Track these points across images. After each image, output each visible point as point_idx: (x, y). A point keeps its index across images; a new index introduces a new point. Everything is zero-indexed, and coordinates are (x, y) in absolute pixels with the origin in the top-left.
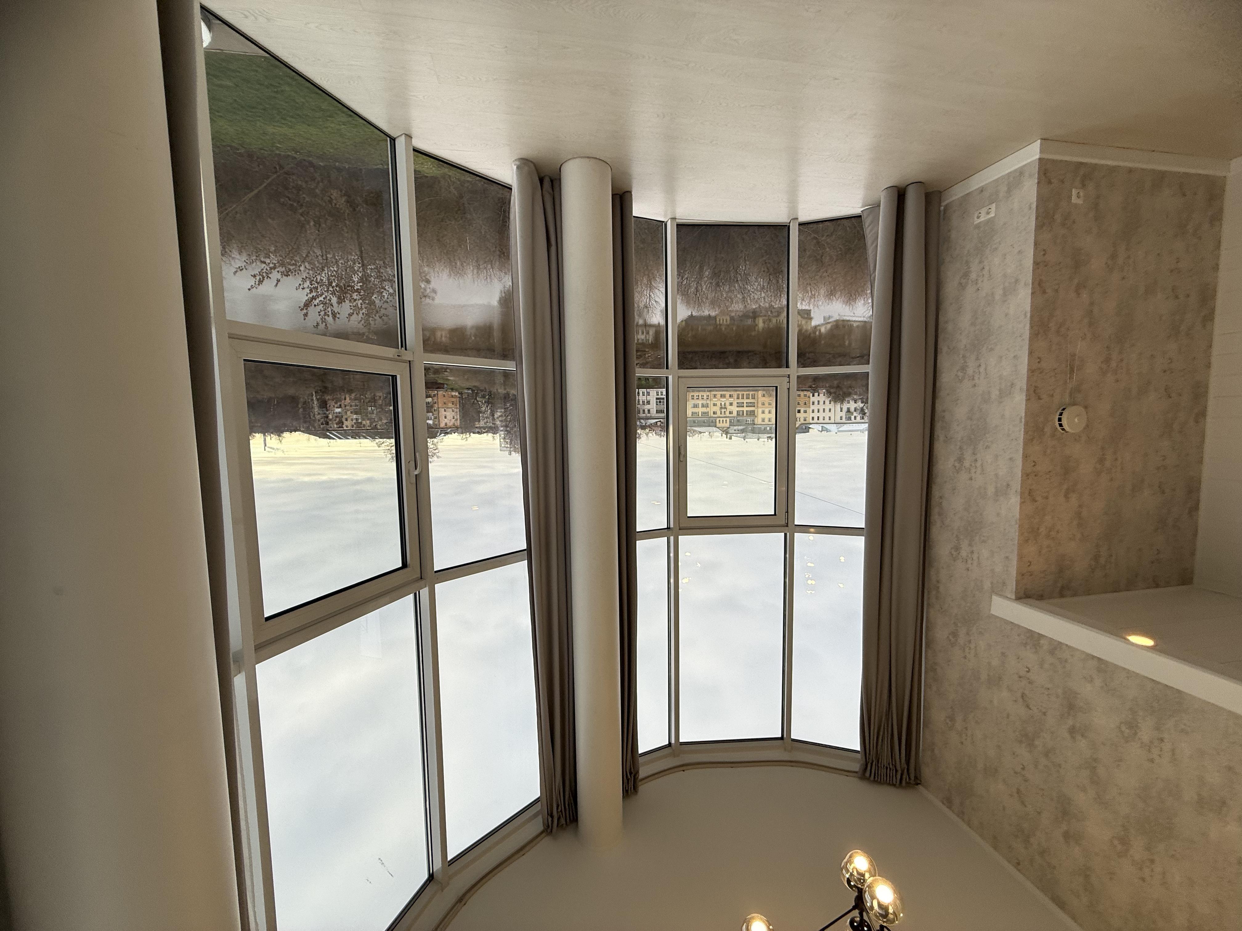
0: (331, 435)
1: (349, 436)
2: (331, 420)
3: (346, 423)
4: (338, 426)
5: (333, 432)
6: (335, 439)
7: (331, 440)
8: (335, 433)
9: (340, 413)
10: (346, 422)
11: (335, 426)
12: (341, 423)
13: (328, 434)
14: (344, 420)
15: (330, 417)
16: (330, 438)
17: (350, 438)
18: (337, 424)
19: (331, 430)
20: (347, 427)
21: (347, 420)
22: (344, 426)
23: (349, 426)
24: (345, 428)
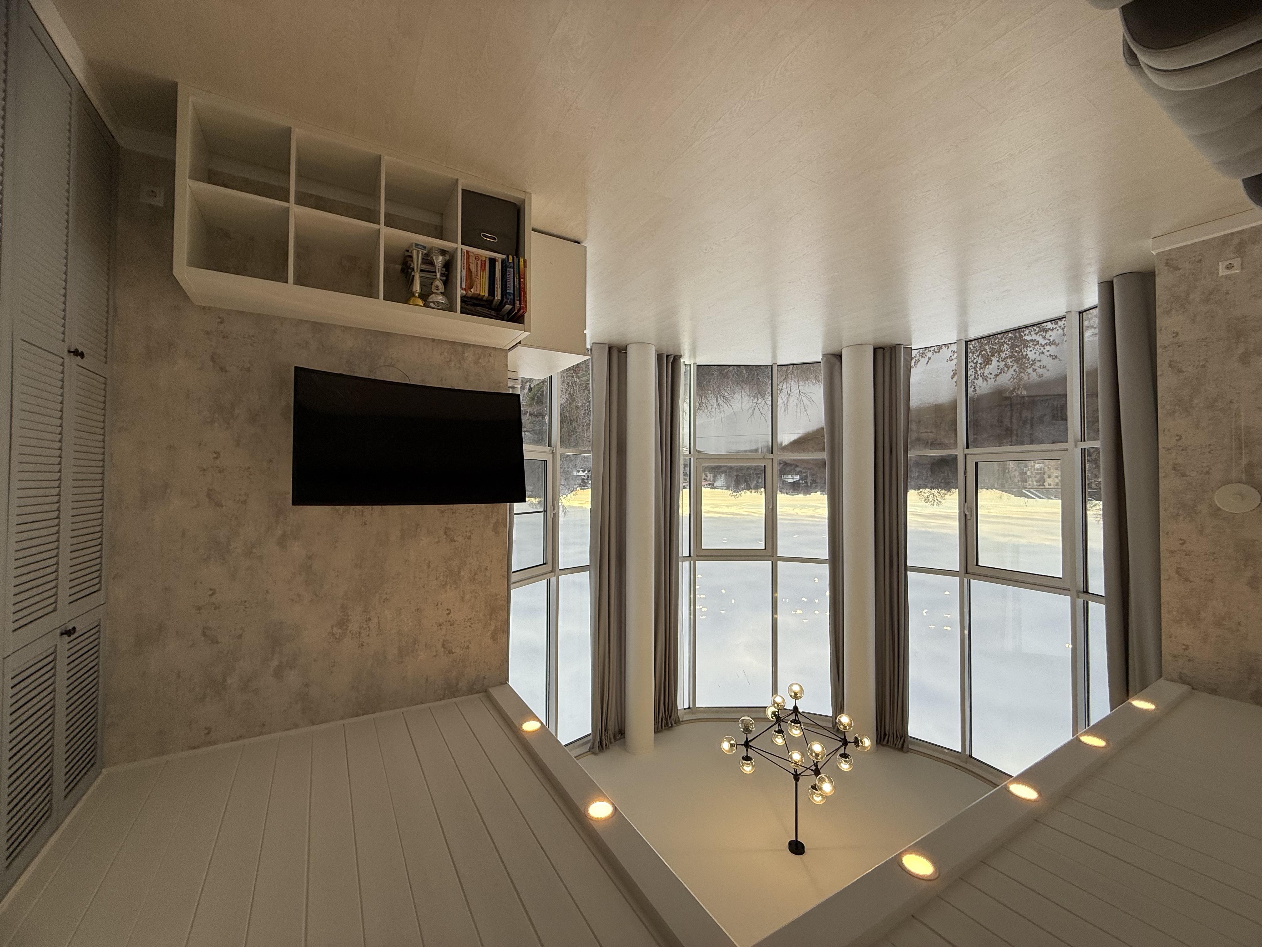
0: (1027, 493)
1: (1052, 496)
2: (1029, 477)
3: (1048, 481)
4: (1039, 484)
5: (1032, 490)
6: (1034, 498)
7: (1030, 500)
8: (1034, 492)
9: (1040, 469)
10: (1049, 479)
11: (1035, 483)
12: (1042, 481)
13: (1024, 491)
14: (1046, 476)
15: (1029, 473)
16: (1028, 497)
17: (1053, 497)
18: (1037, 481)
19: (1029, 488)
20: (1049, 485)
21: (1049, 477)
22: (1046, 484)
23: (1052, 484)
24: (1047, 486)
